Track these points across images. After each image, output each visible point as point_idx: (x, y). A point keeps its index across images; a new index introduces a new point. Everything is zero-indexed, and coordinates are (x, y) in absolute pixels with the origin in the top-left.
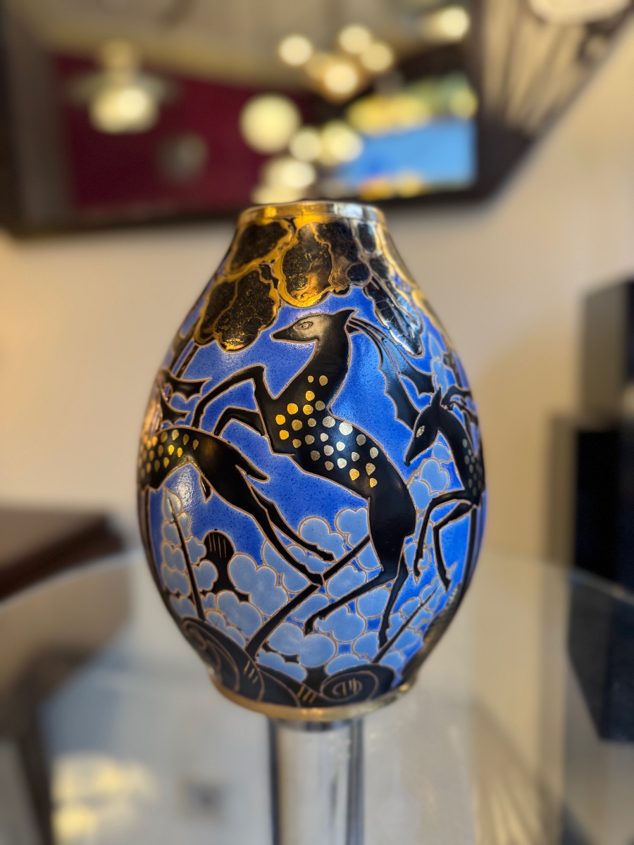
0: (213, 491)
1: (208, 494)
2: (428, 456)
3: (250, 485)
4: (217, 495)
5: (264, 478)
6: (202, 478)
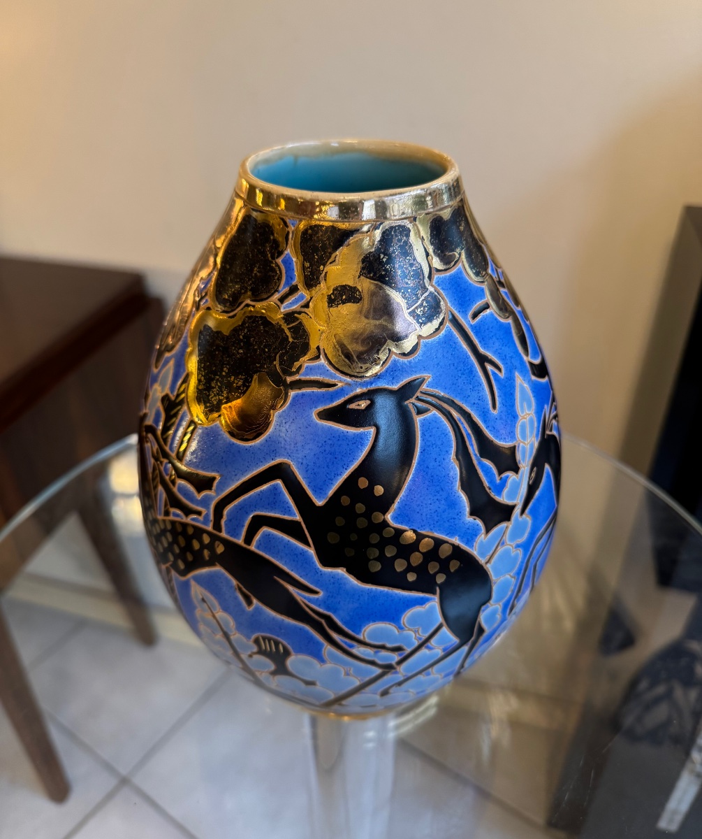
0: (255, 601)
1: (249, 603)
3: (299, 598)
4: (260, 605)
5: (316, 592)
6: (238, 586)
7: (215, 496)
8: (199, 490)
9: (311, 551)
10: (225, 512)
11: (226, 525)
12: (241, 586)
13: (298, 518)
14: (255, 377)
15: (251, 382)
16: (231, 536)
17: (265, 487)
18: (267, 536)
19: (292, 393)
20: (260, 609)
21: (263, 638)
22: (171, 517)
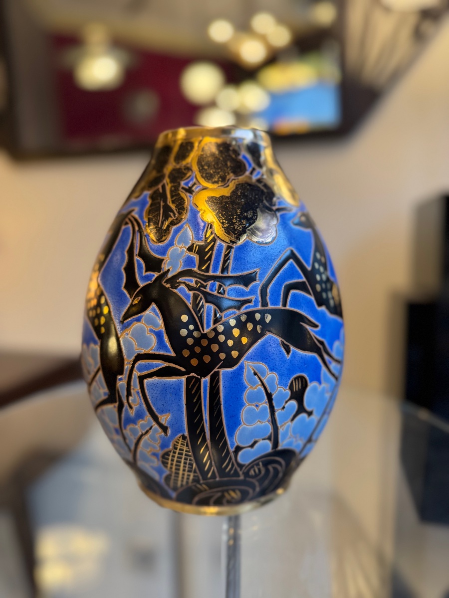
0: (292, 348)
1: (288, 351)
2: (138, 320)
3: (312, 334)
5: (316, 326)
7: (258, 283)
8: (246, 285)
9: (313, 298)
10: (268, 291)
11: (270, 299)
12: (283, 340)
13: (304, 279)
14: (258, 210)
15: (257, 213)
16: (275, 305)
17: (286, 266)
18: (294, 295)
19: (278, 214)
20: (294, 353)
21: (295, 379)
22: (224, 319)
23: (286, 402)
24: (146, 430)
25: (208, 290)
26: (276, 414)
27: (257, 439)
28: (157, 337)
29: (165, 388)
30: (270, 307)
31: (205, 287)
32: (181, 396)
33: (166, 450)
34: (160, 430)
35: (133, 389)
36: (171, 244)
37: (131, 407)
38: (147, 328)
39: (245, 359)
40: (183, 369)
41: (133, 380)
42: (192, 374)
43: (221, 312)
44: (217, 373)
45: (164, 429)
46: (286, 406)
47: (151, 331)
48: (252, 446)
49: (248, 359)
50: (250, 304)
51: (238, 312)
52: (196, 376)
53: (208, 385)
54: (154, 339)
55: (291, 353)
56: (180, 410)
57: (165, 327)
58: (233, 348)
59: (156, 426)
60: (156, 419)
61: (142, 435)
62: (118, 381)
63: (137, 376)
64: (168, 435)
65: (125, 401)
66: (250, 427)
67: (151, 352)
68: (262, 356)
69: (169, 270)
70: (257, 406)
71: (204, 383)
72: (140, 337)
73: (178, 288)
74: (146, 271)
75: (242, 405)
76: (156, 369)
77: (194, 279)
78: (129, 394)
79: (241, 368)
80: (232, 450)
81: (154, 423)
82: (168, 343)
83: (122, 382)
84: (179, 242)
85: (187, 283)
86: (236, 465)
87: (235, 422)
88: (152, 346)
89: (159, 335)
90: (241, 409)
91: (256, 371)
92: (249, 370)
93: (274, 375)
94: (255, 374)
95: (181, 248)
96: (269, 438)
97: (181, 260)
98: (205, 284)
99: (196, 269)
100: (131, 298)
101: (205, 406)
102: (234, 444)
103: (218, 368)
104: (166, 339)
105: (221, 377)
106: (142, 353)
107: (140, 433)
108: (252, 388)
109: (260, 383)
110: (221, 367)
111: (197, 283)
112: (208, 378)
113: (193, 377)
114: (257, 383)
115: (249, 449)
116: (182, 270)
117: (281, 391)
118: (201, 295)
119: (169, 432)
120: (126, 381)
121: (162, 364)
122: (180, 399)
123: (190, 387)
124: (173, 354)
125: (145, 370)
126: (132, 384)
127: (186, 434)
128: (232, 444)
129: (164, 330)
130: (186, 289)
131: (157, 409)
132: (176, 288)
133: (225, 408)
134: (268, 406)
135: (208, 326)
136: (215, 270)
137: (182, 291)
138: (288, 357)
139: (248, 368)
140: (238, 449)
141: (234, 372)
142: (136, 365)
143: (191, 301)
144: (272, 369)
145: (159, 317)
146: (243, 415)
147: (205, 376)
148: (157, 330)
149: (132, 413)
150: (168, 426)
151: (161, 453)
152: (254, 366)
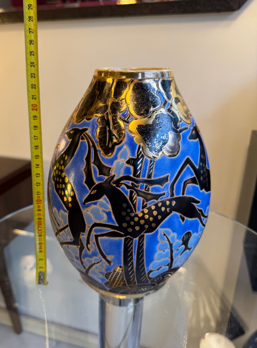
1: (183, 220)
3: (196, 207)
5: (199, 202)
6: (180, 215)
7: (169, 183)
8: (162, 185)
10: (175, 187)
12: (181, 215)
13: (195, 176)
16: (178, 195)
17: (185, 169)
18: (189, 187)
19: (181, 134)
20: (187, 220)
21: (185, 234)
22: (148, 206)
23: (179, 247)
24: (97, 262)
25: (139, 189)
26: (174, 253)
27: (161, 266)
28: (107, 215)
29: (111, 243)
30: (175, 196)
31: (137, 187)
32: (121, 247)
33: (109, 272)
34: (106, 263)
35: (91, 241)
36: (116, 158)
37: (89, 250)
38: (101, 209)
39: (159, 228)
40: (123, 233)
41: (91, 236)
42: (128, 236)
43: (147, 202)
44: (143, 236)
45: (109, 262)
46: (179, 249)
47: (104, 211)
48: (158, 270)
49: (161, 227)
50: (164, 196)
51: (156, 201)
52: (131, 237)
53: (137, 242)
54: (105, 216)
55: (185, 221)
56: (120, 254)
57: (112, 210)
58: (153, 222)
59: (104, 260)
60: (105, 257)
61: (95, 263)
62: (81, 235)
63: (94, 235)
64: (111, 265)
65: (85, 246)
66: (159, 261)
67: (103, 223)
68: (169, 225)
69: (114, 175)
70: (164, 251)
71: (135, 241)
72: (96, 213)
73: (121, 187)
74: (100, 174)
75: (156, 252)
76: (106, 232)
77: (131, 182)
78: (88, 242)
79: (157, 233)
80: (147, 272)
81: (103, 259)
82: (114, 219)
83: (83, 236)
84: (121, 158)
85: (126, 183)
86: (148, 278)
87: (150, 259)
88: (104, 219)
89: (108, 214)
90: (154, 254)
91: (165, 233)
92: (161, 233)
93: (175, 235)
94: (164, 235)
95: (122, 161)
96: (168, 265)
97: (122, 169)
98: (137, 185)
99: (132, 176)
100: (90, 190)
101: (135, 252)
102: (148, 270)
103: (143, 233)
104: (113, 217)
105: (145, 237)
106: (97, 223)
107: (94, 262)
108: (162, 242)
109: (167, 239)
110: (146, 232)
111: (132, 184)
112: (137, 239)
113: (129, 238)
114: (165, 239)
115: (157, 271)
116: (123, 176)
117: (177, 242)
118: (135, 192)
119: (112, 264)
120: (87, 236)
121: (110, 230)
122: (120, 248)
123: (126, 243)
124: (117, 225)
125: (99, 232)
126: (91, 238)
127: (122, 265)
128: (148, 269)
129: (111, 211)
130: (126, 188)
131: (106, 253)
132: (119, 187)
133: (146, 253)
134: (169, 251)
135: (139, 210)
136: (144, 176)
137: (123, 189)
138: (183, 223)
139: (161, 232)
140: (151, 271)
141: (153, 235)
142: (94, 229)
143: (129, 195)
144: (173, 231)
145: (108, 203)
146: (156, 256)
147: (136, 237)
148: (107, 211)
149: (90, 253)
150: (112, 261)
151: (105, 272)
152: (164, 231)
